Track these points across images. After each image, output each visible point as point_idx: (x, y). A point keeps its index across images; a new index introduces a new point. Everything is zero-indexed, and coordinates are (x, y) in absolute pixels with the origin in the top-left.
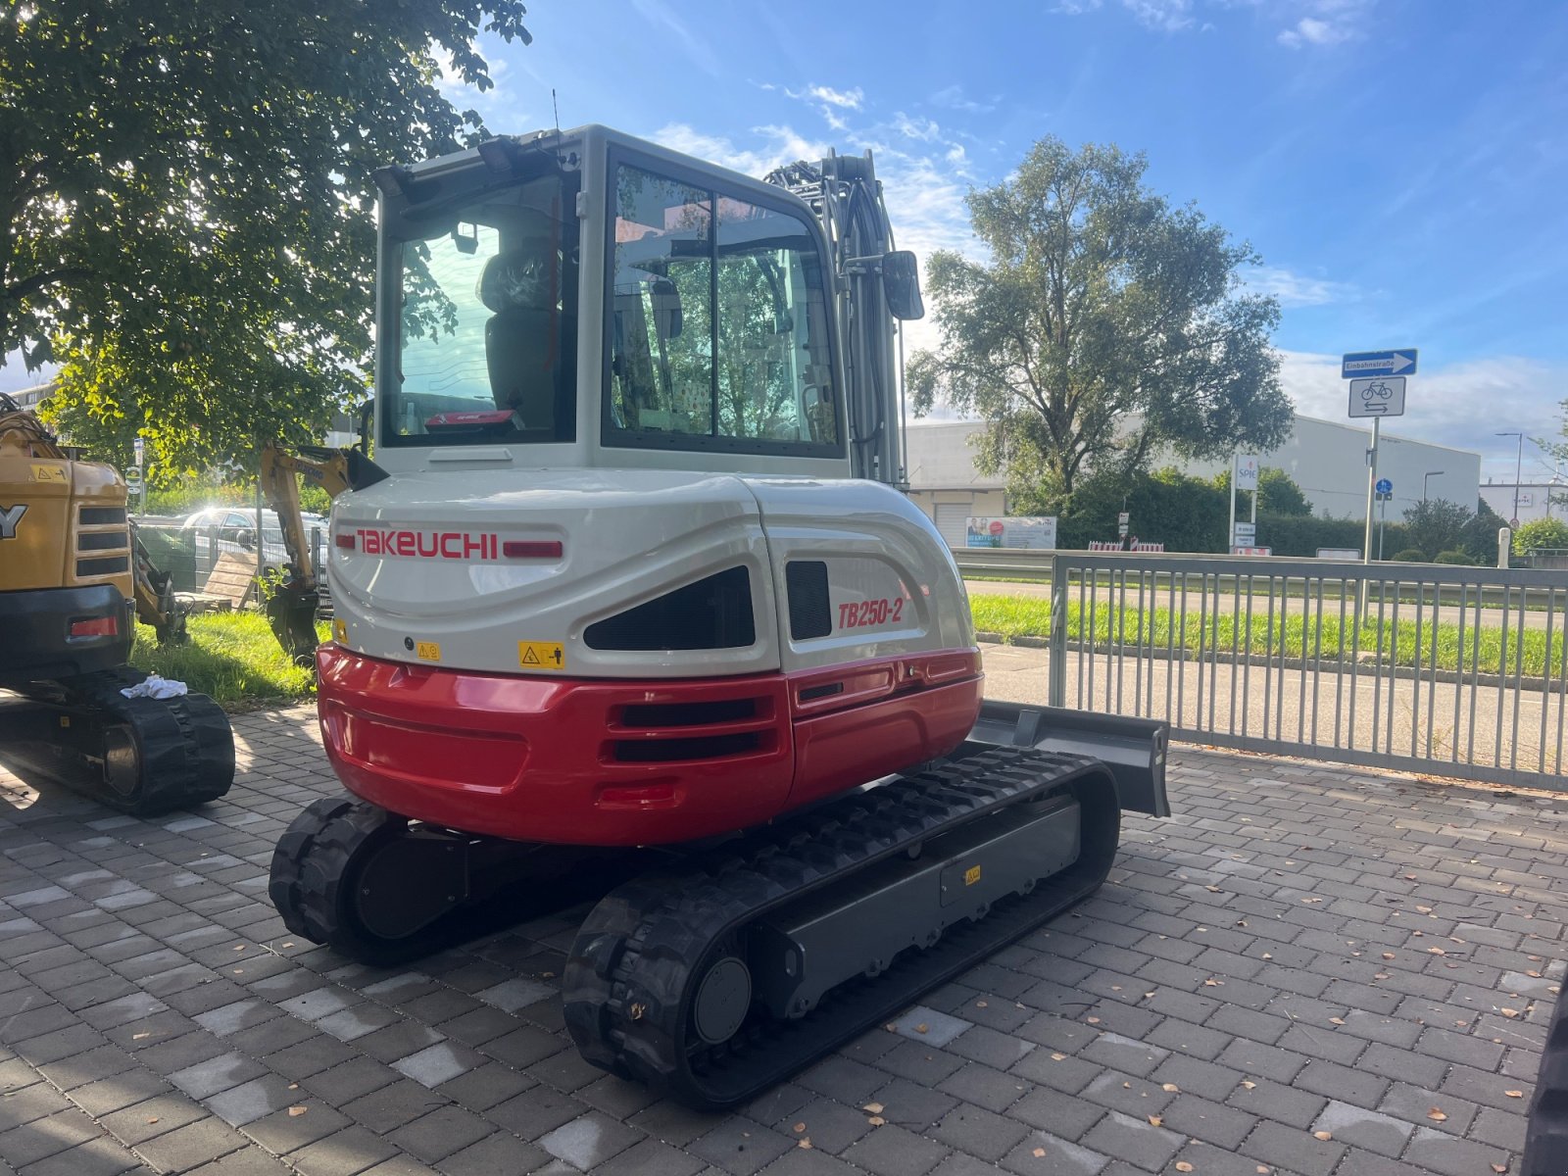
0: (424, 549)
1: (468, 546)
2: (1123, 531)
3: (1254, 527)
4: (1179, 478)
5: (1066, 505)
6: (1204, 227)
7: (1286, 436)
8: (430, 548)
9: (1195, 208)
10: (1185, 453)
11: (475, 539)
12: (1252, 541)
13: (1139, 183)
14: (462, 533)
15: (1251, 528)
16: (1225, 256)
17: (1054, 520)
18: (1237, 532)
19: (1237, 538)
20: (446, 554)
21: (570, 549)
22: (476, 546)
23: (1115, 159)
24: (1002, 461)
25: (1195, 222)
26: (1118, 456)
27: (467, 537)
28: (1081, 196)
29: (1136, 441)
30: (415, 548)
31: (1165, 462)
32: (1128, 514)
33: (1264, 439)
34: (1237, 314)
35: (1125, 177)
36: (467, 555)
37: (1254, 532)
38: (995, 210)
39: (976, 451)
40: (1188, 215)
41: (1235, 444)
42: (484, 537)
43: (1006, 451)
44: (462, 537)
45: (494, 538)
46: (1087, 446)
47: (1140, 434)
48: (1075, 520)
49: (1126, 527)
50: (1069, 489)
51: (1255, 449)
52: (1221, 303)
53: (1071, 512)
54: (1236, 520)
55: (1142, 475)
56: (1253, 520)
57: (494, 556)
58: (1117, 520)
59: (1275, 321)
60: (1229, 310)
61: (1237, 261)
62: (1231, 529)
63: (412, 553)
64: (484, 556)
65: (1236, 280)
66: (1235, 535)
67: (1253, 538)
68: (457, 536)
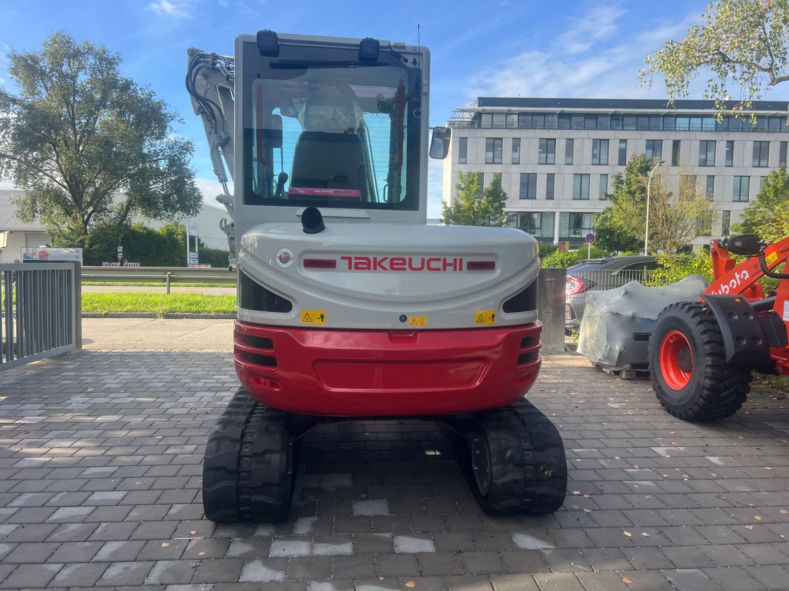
0: (414, 266)
1: (445, 265)
2: (120, 256)
3: (197, 254)
4: (145, 228)
5: (87, 242)
6: (155, 99)
7: (199, 210)
8: (419, 266)
9: (151, 89)
10: (147, 215)
11: (450, 260)
12: (197, 262)
13: (118, 68)
14: (442, 258)
15: (196, 255)
16: (165, 115)
17: (81, 250)
18: (191, 257)
19: (191, 260)
20: (429, 269)
21: (498, 264)
22: (451, 265)
23: (104, 52)
24: (36, 215)
25: (151, 96)
26: (113, 215)
27: (445, 260)
28: (82, 68)
29: (122, 208)
30: (407, 266)
31: (138, 220)
32: (122, 247)
33: (189, 211)
34: (173, 147)
35: (111, 63)
36: (444, 269)
37: (197, 257)
38: (29, 65)
39: (16, 208)
40: (147, 91)
41: (175, 212)
42: (455, 260)
43: (38, 209)
44: (442, 260)
45: (461, 260)
46: (94, 209)
47: (125, 205)
48: (93, 250)
49: (122, 254)
50: (86, 233)
51: (185, 215)
52: (165, 140)
53: (91, 246)
54: (190, 251)
55: (127, 227)
56: (197, 251)
57: (461, 269)
58: (117, 250)
59: (192, 153)
60: (169, 144)
61: (172, 119)
62: (188, 256)
63: (405, 269)
64: (455, 269)
65: (172, 129)
66: (190, 258)
67: (197, 260)
68: (439, 260)
